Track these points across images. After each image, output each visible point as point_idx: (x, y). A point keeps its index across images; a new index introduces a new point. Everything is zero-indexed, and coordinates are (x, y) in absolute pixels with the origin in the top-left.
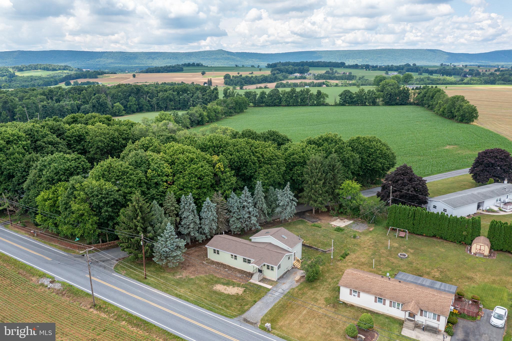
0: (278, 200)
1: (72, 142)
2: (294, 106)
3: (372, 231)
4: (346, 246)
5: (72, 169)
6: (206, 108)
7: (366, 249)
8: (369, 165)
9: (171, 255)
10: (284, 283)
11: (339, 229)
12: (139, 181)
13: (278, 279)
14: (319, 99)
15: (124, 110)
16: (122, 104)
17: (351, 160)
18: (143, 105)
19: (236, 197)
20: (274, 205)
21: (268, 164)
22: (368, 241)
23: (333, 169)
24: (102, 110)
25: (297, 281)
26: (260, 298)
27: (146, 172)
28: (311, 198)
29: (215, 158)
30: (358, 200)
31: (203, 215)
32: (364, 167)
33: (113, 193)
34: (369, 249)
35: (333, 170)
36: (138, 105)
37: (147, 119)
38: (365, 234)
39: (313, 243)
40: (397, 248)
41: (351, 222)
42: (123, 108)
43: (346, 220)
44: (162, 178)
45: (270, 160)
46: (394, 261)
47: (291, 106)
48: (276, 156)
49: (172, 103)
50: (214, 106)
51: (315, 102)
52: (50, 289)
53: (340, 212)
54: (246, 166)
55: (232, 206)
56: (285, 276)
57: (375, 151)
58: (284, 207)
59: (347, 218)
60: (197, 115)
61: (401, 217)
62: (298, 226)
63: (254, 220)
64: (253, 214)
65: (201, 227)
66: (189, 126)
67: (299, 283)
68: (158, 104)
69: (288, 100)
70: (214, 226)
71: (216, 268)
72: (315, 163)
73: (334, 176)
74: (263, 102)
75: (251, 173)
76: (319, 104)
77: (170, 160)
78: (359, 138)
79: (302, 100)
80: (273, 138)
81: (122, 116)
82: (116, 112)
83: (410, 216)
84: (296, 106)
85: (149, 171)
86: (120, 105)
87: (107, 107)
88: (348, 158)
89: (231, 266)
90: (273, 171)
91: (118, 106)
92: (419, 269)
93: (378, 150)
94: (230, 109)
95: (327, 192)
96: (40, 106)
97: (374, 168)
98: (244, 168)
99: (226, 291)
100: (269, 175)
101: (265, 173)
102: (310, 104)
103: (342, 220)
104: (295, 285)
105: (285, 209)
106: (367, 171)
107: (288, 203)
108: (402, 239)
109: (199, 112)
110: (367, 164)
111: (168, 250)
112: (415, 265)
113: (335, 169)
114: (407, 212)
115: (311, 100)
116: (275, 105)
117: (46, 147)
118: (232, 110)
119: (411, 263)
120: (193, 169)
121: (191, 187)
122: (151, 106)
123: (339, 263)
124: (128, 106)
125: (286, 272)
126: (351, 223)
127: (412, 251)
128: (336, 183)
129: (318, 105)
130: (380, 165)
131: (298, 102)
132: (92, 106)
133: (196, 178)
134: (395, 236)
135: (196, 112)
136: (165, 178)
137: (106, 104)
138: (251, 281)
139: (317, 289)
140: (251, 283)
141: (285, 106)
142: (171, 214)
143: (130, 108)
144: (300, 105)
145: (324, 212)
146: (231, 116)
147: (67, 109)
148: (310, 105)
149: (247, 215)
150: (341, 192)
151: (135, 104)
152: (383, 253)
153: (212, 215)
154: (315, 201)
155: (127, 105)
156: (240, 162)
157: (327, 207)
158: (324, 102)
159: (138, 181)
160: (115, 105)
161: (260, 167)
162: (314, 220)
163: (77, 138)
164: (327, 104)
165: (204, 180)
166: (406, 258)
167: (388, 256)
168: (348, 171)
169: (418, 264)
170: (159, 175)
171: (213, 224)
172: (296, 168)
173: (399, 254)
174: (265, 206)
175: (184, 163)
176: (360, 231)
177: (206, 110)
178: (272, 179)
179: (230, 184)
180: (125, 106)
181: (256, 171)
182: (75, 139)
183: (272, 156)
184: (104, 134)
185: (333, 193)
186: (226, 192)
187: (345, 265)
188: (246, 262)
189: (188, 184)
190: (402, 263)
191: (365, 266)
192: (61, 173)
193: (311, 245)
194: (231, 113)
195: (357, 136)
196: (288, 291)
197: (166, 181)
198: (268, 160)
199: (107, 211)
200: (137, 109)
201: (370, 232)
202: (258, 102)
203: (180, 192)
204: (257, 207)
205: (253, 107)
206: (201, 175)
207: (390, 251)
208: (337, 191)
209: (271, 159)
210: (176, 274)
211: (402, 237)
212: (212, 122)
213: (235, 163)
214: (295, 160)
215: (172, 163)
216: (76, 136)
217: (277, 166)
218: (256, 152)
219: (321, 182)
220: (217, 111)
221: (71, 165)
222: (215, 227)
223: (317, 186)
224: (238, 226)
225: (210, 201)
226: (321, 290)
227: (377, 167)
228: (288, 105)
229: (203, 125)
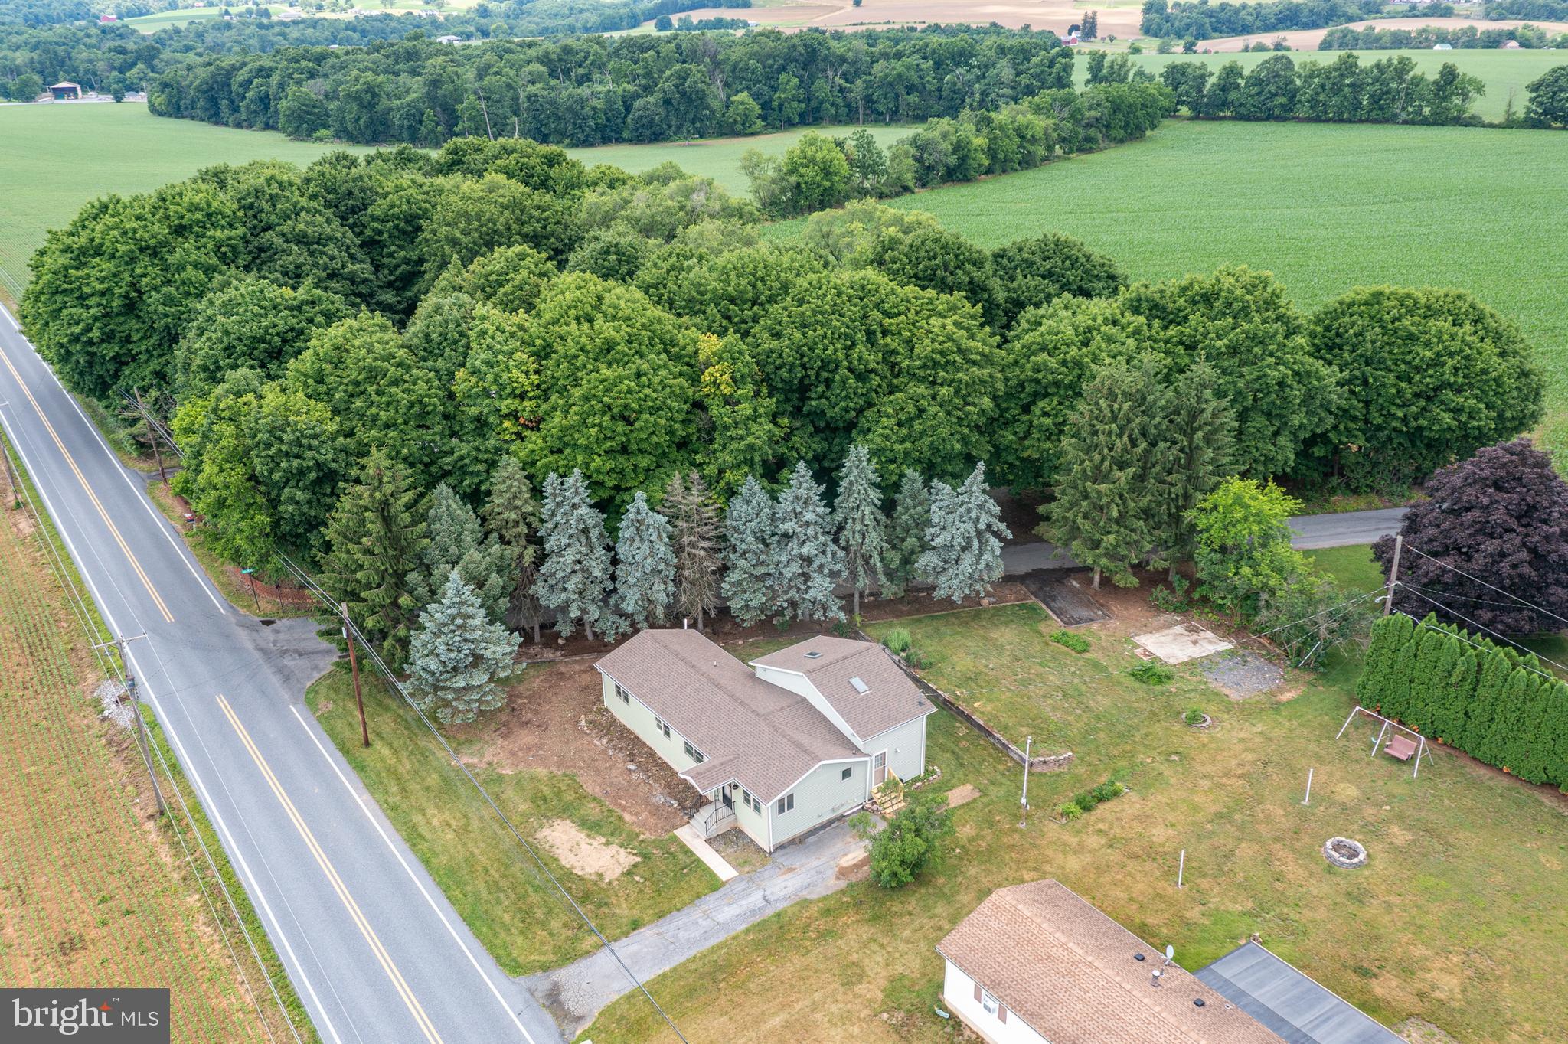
0: (928, 523)
1: (386, 235)
2: (1342, 121)
3: (1289, 702)
4: (1132, 754)
5: (276, 338)
6: (988, 122)
7: (1206, 784)
8: (1400, 414)
9: (448, 684)
10: (791, 870)
11: (1151, 674)
12: (417, 408)
13: (781, 847)
14: (1445, 98)
15: (759, 117)
16: (756, 97)
17: (1297, 393)
18: (821, 103)
19: (762, 498)
20: (911, 541)
21: (922, 380)
22: (1239, 748)
23: (1189, 423)
24: (691, 116)
25: (843, 873)
26: (661, 915)
27: (451, 376)
28: (1075, 531)
29: (709, 344)
30: (1265, 569)
31: (622, 550)
32: (1380, 421)
33: (315, 442)
34: (1221, 786)
35: (1188, 430)
36: (809, 100)
37: (759, 155)
38: (1247, 711)
39: (1004, 718)
40: (1344, 808)
41: (1226, 646)
42: (757, 109)
43: (1209, 634)
44: (497, 403)
45: (934, 368)
46: (1293, 868)
47: (1328, 121)
48: (960, 351)
49: (914, 98)
50: (1019, 117)
51: (1427, 111)
52: (106, 723)
53: (1196, 596)
54: (828, 383)
55: (736, 530)
56: (812, 839)
57: (1436, 362)
58: (951, 556)
59: (1216, 628)
60: (946, 146)
61: (1416, 674)
62: (995, 634)
63: (820, 587)
64: (821, 566)
65: (615, 590)
66: (911, 184)
67: (842, 884)
68: (869, 100)
69: (1322, 97)
70: (660, 594)
71: (604, 752)
72: (1111, 396)
73: (1191, 452)
74: (1225, 104)
75: (847, 410)
76: (1440, 119)
77: (539, 342)
78: (1377, 296)
79: (1375, 100)
80: (1048, 265)
81: (753, 134)
82: (735, 121)
83: (1454, 679)
84: (1350, 121)
85: (461, 374)
86: (751, 101)
87: (707, 107)
88: (1281, 384)
89: (659, 753)
90: (933, 409)
91: (742, 103)
92: (1378, 938)
93: (1451, 355)
94: (1089, 125)
95: (1147, 514)
96: (522, 97)
97: (1420, 428)
98: (821, 388)
99: (572, 855)
100: (917, 426)
101: (903, 417)
102: (1404, 116)
103: (1191, 630)
104: (831, 884)
105: (957, 561)
106: (1390, 439)
107: (968, 539)
108: (1395, 768)
109: (954, 139)
110: (1393, 409)
111: (433, 666)
112: (1373, 908)
113: (1200, 428)
114: (1445, 660)
115: (1412, 100)
116: (1269, 117)
117: (284, 251)
118: (1092, 132)
119: (1358, 896)
120: (602, 382)
121: (587, 447)
122: (848, 105)
123: (1052, 829)
124: (775, 104)
125: (830, 822)
126: (1219, 653)
127: (1399, 835)
128: (1194, 482)
129: (1434, 123)
130: (1447, 419)
131: (1358, 106)
132: (660, 102)
133: (606, 418)
134: (1371, 746)
135: (945, 135)
136: (507, 405)
137: (702, 97)
138: (684, 834)
139: (890, 931)
140: (676, 839)
141: (1309, 120)
142: (508, 535)
143: (781, 110)
144: (1367, 121)
145: (1126, 589)
146: (1090, 151)
147: (594, 108)
148: (1405, 122)
149: (795, 568)
150: (1203, 522)
151: (794, 98)
152: (1268, 819)
153: (653, 553)
154: (1096, 545)
155: (771, 99)
156: (804, 366)
157: (1138, 568)
158: (1462, 111)
159: (412, 406)
160: (734, 98)
161: (893, 390)
162: (1085, 613)
163: (402, 224)
164: (1473, 117)
165: (637, 425)
166: (1360, 865)
167: (1277, 839)
168: (1276, 434)
169: (1389, 908)
170: (486, 394)
171: (659, 586)
172: (1041, 404)
173: (1329, 844)
174: (874, 539)
175: (576, 357)
176: (1235, 696)
177: (985, 130)
178: (926, 441)
179: (742, 445)
180: (765, 105)
181: (870, 405)
182: (396, 227)
183: (942, 353)
184: (468, 218)
185: (1176, 519)
186: (728, 474)
187: (1074, 841)
188: (691, 753)
189: (576, 436)
190: (1319, 888)
191: (1149, 866)
192: (241, 348)
193: (989, 727)
194: (1089, 139)
195: (1375, 288)
196: (780, 906)
197: (514, 415)
198: (924, 366)
199: (292, 500)
200: (802, 115)
201: (1277, 707)
202: (1207, 104)
203: (551, 458)
204: (843, 543)
205: (1190, 119)
206: (626, 406)
207: (1303, 816)
208: (1189, 515)
209: (936, 363)
210: (465, 749)
211: (1399, 760)
212: (1004, 171)
213: (784, 373)
214: (1040, 376)
215: (544, 353)
216: (398, 219)
217: (957, 392)
218: (885, 333)
219: (1123, 477)
220: (1029, 134)
221: (275, 326)
222: (662, 597)
223: (1103, 487)
224: (754, 603)
225: (645, 506)
226: (907, 933)
227: (1436, 427)
228: (1317, 120)
229: (966, 180)
